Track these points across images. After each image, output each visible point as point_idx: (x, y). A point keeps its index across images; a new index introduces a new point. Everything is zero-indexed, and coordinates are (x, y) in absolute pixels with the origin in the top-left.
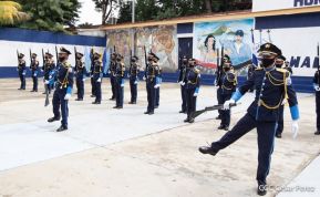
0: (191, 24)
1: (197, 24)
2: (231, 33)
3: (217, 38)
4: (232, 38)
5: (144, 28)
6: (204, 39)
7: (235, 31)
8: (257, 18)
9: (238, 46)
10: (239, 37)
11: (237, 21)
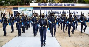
0: (18, 8)
1: (19, 8)
2: (28, 10)
3: (25, 11)
4: (28, 11)
5: (2, 8)
7: (29, 10)
8: (34, 8)
11: (29, 8)
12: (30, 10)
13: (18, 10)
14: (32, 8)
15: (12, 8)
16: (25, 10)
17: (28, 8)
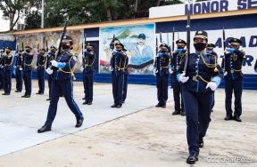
1: (103, 29)
2: (133, 37)
4: (135, 40)
5: (53, 32)
6: (109, 42)
8: (157, 24)
9: (141, 48)
10: (141, 40)
11: (140, 26)
12: (142, 37)
13: (98, 35)
14: (150, 26)
15: (79, 31)
16: (125, 36)
17: (134, 27)
